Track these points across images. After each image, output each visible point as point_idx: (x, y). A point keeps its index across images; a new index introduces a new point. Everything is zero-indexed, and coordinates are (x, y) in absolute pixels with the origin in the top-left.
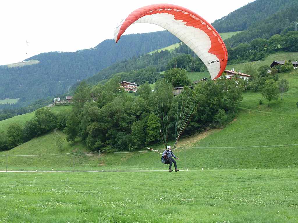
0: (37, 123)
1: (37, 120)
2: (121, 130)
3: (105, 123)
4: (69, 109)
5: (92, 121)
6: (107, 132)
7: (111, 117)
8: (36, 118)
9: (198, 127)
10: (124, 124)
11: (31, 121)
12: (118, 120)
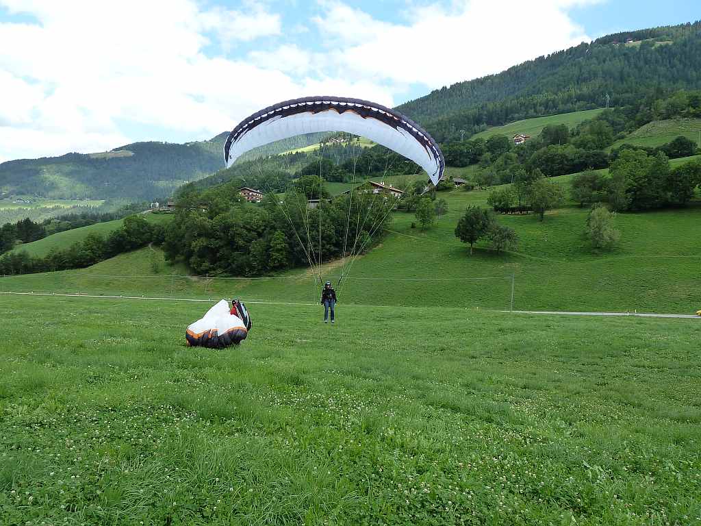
0: (126, 234)
1: (126, 231)
2: (237, 249)
3: (217, 239)
4: (169, 218)
5: (200, 235)
6: (218, 251)
7: (224, 232)
8: (124, 228)
9: (335, 252)
10: (241, 242)
11: (118, 232)
12: (233, 237)
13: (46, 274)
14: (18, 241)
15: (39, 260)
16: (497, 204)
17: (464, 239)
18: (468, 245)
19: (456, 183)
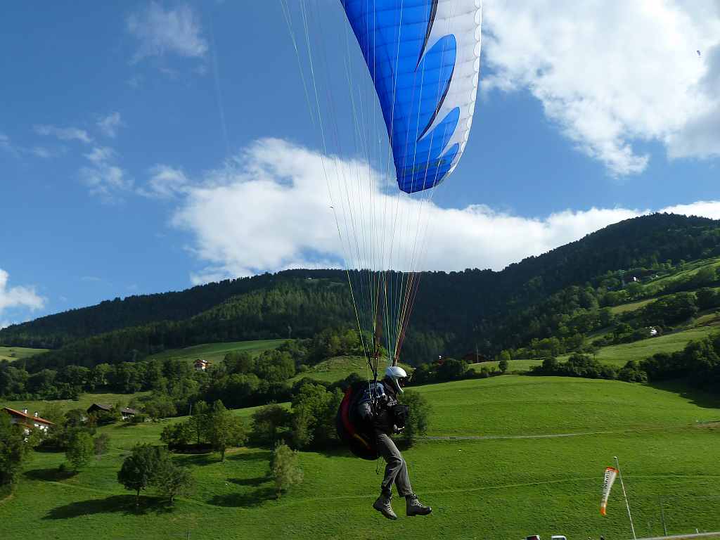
16: (172, 440)
17: (129, 486)
18: (134, 492)
19: (124, 414)
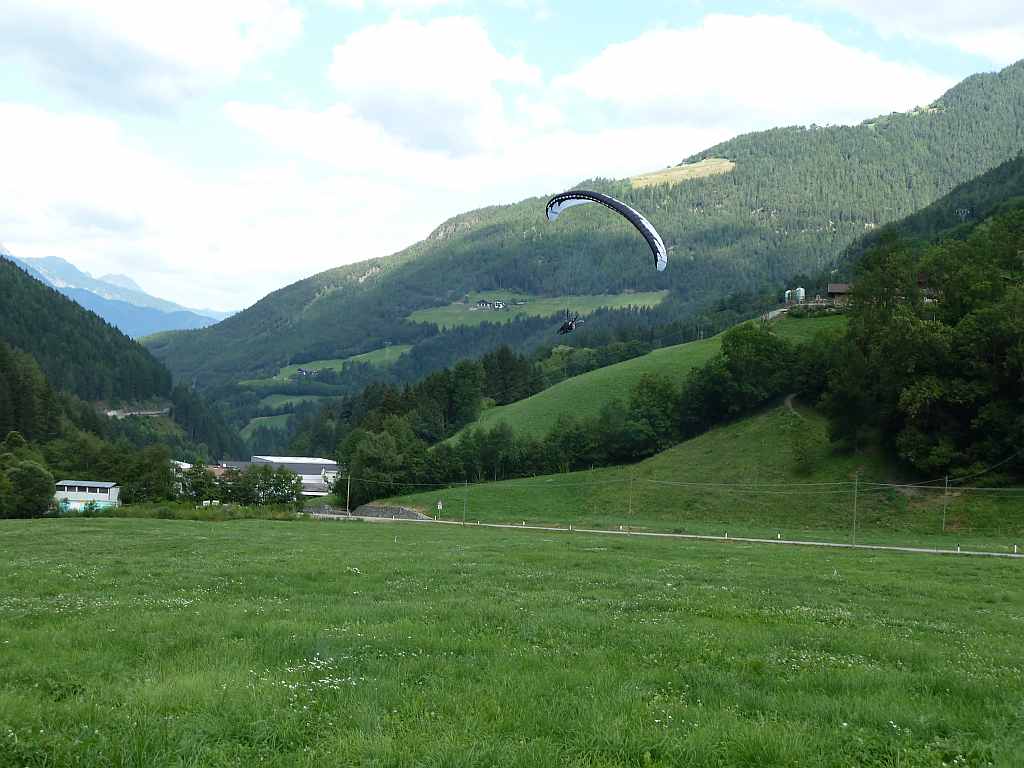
0: (729, 374)
1: (730, 367)
3: (968, 379)
4: (837, 327)
5: (921, 371)
6: (975, 414)
7: (990, 361)
8: (725, 359)
11: (708, 369)
12: (1016, 371)
13: (550, 479)
14: (485, 402)
15: (534, 446)
